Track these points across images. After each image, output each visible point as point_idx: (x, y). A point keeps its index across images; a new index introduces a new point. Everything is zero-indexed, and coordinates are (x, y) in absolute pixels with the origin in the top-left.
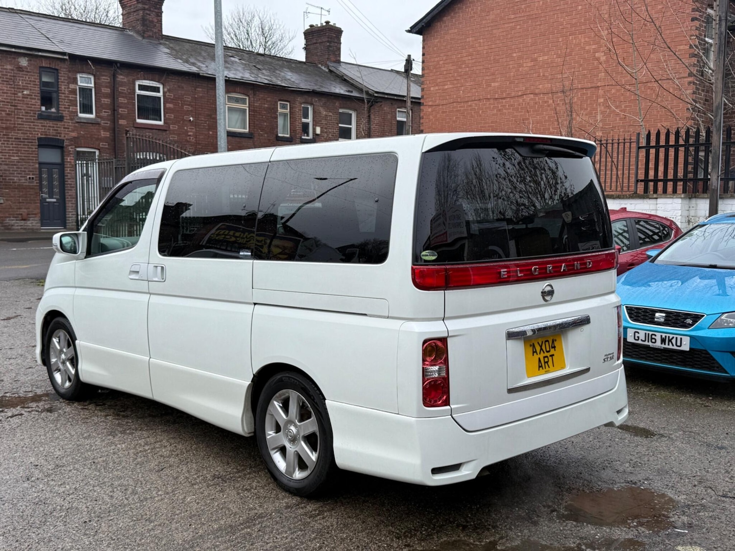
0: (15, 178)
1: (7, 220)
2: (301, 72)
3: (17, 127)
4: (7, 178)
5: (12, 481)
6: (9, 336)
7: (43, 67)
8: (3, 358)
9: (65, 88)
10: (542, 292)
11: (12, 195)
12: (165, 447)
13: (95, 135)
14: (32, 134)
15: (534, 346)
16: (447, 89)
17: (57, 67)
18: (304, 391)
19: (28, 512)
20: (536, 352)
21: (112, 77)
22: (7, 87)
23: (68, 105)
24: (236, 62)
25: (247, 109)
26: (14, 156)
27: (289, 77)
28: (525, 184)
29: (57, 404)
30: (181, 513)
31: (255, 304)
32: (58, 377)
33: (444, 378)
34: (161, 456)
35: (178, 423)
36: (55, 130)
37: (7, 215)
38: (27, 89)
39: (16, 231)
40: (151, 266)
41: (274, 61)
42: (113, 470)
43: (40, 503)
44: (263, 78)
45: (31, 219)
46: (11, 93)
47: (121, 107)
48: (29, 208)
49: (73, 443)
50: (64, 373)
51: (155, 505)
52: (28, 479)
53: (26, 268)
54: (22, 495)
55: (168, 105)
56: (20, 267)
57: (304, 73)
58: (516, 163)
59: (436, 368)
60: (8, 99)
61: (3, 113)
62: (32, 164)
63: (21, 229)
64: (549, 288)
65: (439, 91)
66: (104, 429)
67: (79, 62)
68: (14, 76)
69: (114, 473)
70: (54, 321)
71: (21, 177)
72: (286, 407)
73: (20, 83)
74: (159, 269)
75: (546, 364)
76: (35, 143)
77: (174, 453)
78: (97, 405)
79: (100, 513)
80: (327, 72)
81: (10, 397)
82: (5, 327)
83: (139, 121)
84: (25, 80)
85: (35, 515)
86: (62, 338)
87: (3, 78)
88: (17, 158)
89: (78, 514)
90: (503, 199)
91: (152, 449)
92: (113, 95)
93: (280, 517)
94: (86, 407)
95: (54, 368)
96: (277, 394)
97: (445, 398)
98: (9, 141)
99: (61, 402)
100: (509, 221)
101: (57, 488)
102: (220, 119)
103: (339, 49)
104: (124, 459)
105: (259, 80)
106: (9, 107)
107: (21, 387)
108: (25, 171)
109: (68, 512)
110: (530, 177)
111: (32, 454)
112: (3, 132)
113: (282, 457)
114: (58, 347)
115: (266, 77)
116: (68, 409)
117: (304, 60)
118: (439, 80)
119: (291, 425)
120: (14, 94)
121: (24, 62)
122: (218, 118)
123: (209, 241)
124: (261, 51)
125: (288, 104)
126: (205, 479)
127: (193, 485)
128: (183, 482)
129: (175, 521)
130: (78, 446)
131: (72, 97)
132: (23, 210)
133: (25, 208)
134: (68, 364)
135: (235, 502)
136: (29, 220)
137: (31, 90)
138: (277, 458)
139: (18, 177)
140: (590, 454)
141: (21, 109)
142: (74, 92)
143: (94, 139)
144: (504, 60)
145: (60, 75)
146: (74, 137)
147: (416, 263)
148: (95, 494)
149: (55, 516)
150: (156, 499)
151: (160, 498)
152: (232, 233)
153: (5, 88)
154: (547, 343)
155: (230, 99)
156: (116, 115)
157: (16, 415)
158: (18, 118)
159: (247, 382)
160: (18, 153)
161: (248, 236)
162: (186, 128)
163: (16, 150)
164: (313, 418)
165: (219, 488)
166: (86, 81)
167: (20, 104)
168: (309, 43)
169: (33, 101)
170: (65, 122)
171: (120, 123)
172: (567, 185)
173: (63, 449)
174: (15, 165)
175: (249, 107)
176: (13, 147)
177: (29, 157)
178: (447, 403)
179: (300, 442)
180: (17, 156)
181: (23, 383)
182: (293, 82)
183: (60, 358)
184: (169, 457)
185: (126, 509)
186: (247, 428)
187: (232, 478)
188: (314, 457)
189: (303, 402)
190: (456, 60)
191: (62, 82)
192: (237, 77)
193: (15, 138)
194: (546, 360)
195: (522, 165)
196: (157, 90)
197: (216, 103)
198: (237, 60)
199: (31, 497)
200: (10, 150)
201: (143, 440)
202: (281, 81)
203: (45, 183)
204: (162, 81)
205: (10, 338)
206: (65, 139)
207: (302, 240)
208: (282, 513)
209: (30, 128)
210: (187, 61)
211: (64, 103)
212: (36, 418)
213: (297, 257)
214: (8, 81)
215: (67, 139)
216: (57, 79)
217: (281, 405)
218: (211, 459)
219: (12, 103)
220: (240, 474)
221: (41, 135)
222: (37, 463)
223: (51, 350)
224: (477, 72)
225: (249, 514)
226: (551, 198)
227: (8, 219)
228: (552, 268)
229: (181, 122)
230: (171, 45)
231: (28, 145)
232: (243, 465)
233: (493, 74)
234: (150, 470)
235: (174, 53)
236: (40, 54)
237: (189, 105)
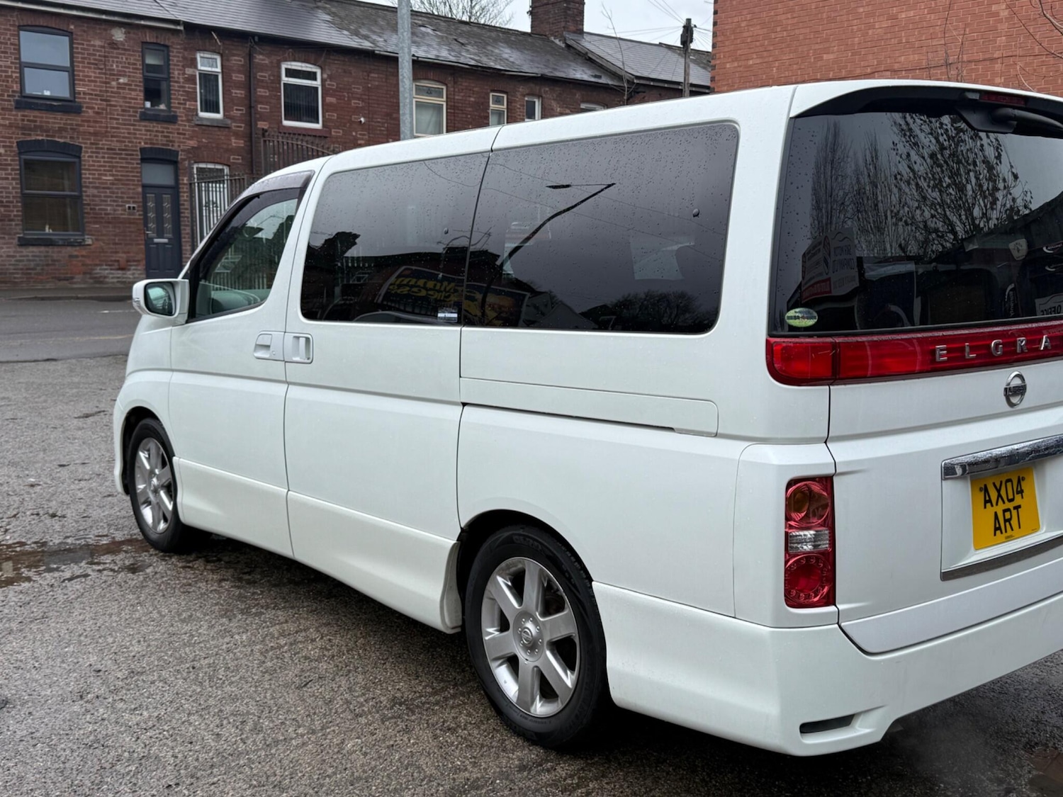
0: (109, 208)
1: (98, 270)
2: (525, 49)
3: (110, 132)
4: (97, 208)
5: (54, 699)
6: (84, 443)
7: (147, 43)
8: (70, 478)
9: (179, 74)
10: (1006, 389)
11: (104, 232)
12: (313, 640)
13: (223, 143)
14: (132, 142)
15: (986, 490)
16: (751, 66)
17: (167, 43)
18: (551, 561)
19: (74, 762)
20: (990, 501)
21: (248, 58)
22: (95, 73)
23: (184, 100)
24: (428, 33)
25: (445, 104)
26: (106, 175)
27: (506, 56)
28: (940, 191)
29: (145, 557)
30: (335, 773)
31: (464, 404)
32: (147, 513)
33: (824, 553)
34: (306, 658)
35: (335, 596)
36: (165, 137)
37: (98, 262)
38: (124, 76)
39: (110, 285)
40: (289, 337)
41: (484, 32)
42: (224, 683)
43: (95, 745)
44: (468, 57)
45: (133, 267)
46: (101, 82)
47: (261, 103)
48: (128, 252)
49: (162, 630)
50: (157, 508)
51: (292, 755)
52: (81, 697)
53: (121, 339)
54: (67, 728)
55: (329, 99)
56: (112, 338)
57: (528, 50)
58: (926, 153)
59: (810, 534)
60: (96, 90)
61: (90, 111)
62: (132, 187)
63: (118, 282)
64: (1018, 382)
65: (739, 69)
66: (216, 604)
67: (199, 35)
68: (105, 57)
69: (226, 689)
70: (140, 423)
71: (117, 206)
72: (518, 587)
73: (115, 66)
74: (302, 341)
75: (1007, 524)
76: (137, 155)
77: (326, 653)
78: (208, 561)
79: (195, 767)
80: (563, 49)
81: (72, 544)
82: (80, 429)
83: (287, 123)
84: (121, 63)
85: (85, 769)
86: (153, 451)
87: (90, 59)
88: (111, 178)
89: (158, 768)
90: (906, 222)
91: (291, 644)
92: (249, 86)
93: (511, 789)
94: (191, 565)
95: (141, 499)
96: (503, 565)
97: (826, 590)
98: (98, 153)
99: (151, 555)
100: (917, 259)
101: (127, 716)
102: (404, 114)
103: (581, 13)
104: (244, 662)
105: (462, 60)
106: (99, 102)
107: (91, 527)
108: (122, 198)
109: (141, 764)
110: (949, 178)
111: (94, 649)
112: (90, 139)
113: (511, 673)
114: (148, 467)
115: (472, 56)
116: (161, 567)
117: (528, 30)
118: (739, 52)
119: (527, 620)
120: (106, 83)
121: (119, 35)
122: (401, 112)
123: (388, 295)
124: (465, 18)
125: (505, 96)
126: (378, 707)
127: (357, 716)
128: (340, 710)
129: (324, 788)
130: (171, 635)
131: (189, 88)
132: (120, 255)
133: (125, 253)
134: (162, 494)
135: (429, 754)
136: (129, 270)
137: (129, 76)
138: (503, 675)
139: (112, 205)
140: (1051, 674)
141: (115, 106)
142: (191, 79)
143: (222, 150)
144: (844, 18)
145: (171, 54)
146: (193, 147)
147: (775, 333)
148: (191, 729)
149: (118, 772)
150: (294, 742)
151: (300, 741)
152: (421, 282)
153: (93, 75)
154: (1009, 484)
155: (419, 90)
156: (253, 115)
157: (78, 577)
158: (111, 118)
159: (449, 541)
160: (111, 171)
161: (448, 289)
162: (354, 134)
163: (109, 166)
164: (568, 611)
165: (402, 725)
166: (209, 63)
167: (114, 97)
168: (537, 4)
169: (133, 93)
170: (180, 125)
171: (259, 126)
172: (1017, 192)
173: (145, 641)
174: (108, 188)
175: (447, 102)
176: (104, 162)
177: (128, 176)
178: (830, 600)
179: (543, 652)
180: (110, 175)
181: (95, 522)
182: (513, 62)
183: (150, 483)
184: (318, 660)
185: (242, 762)
186: (451, 619)
187: (423, 704)
188: (569, 679)
189: (550, 581)
190: (767, 19)
191: (175, 65)
192: (430, 56)
193: (108, 149)
194: (1008, 515)
195: (937, 159)
196: (312, 76)
197: (398, 95)
198: (429, 31)
199: (82, 732)
200: (101, 166)
201: (278, 627)
202: (495, 61)
203: (151, 215)
204: (319, 63)
205: (84, 446)
206: (179, 149)
207: (528, 294)
208: (512, 781)
209: (129, 133)
210: (356, 33)
211: (177, 98)
212: (109, 583)
213: (521, 322)
214: (96, 64)
215: (182, 150)
216: (167, 60)
217: (510, 584)
218: (388, 666)
219: (103, 96)
220: (438, 698)
221: (146, 143)
222: (99, 667)
223: (137, 471)
224: (801, 37)
225: (454, 779)
226: (984, 215)
227: (99, 268)
228: (1026, 344)
229: (348, 125)
230: (333, 10)
231: (127, 159)
232: (442, 680)
233: (827, 40)
234: (286, 686)
235: (337, 20)
236: (142, 22)
237: (359, 99)
